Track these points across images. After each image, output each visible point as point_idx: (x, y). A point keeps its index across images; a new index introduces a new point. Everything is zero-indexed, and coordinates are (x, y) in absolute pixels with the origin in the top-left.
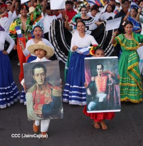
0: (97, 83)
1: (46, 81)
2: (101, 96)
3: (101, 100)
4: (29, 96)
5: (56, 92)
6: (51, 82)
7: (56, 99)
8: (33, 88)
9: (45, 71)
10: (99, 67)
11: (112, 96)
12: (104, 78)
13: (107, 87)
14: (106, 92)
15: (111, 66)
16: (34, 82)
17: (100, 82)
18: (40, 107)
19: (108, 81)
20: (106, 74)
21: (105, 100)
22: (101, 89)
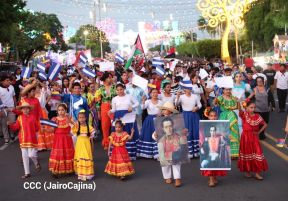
0: (210, 144)
1: (174, 132)
2: (214, 156)
3: (213, 159)
4: (160, 146)
5: (183, 140)
6: (178, 132)
7: (184, 147)
8: (163, 138)
9: (172, 123)
10: (212, 129)
11: (223, 156)
12: (217, 140)
13: (219, 148)
14: (218, 152)
15: (223, 129)
16: (164, 133)
17: (213, 142)
18: (170, 154)
19: (220, 143)
20: (218, 136)
21: (217, 158)
22: (214, 149)
